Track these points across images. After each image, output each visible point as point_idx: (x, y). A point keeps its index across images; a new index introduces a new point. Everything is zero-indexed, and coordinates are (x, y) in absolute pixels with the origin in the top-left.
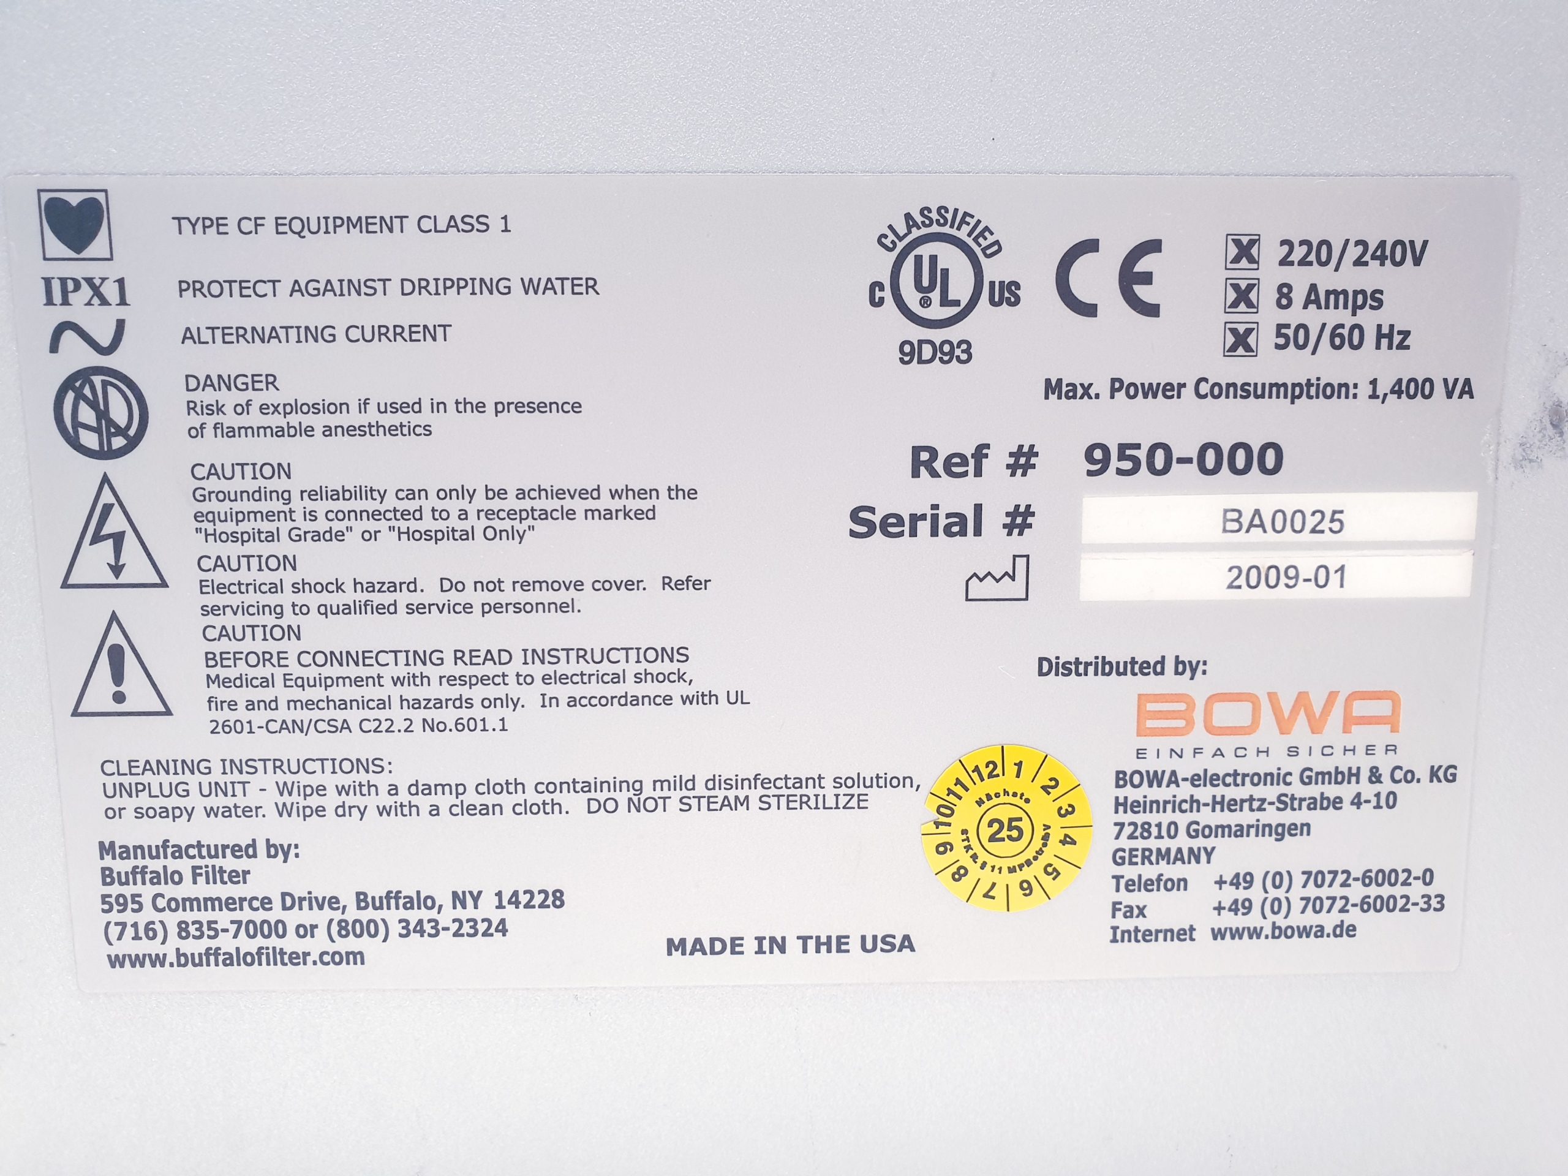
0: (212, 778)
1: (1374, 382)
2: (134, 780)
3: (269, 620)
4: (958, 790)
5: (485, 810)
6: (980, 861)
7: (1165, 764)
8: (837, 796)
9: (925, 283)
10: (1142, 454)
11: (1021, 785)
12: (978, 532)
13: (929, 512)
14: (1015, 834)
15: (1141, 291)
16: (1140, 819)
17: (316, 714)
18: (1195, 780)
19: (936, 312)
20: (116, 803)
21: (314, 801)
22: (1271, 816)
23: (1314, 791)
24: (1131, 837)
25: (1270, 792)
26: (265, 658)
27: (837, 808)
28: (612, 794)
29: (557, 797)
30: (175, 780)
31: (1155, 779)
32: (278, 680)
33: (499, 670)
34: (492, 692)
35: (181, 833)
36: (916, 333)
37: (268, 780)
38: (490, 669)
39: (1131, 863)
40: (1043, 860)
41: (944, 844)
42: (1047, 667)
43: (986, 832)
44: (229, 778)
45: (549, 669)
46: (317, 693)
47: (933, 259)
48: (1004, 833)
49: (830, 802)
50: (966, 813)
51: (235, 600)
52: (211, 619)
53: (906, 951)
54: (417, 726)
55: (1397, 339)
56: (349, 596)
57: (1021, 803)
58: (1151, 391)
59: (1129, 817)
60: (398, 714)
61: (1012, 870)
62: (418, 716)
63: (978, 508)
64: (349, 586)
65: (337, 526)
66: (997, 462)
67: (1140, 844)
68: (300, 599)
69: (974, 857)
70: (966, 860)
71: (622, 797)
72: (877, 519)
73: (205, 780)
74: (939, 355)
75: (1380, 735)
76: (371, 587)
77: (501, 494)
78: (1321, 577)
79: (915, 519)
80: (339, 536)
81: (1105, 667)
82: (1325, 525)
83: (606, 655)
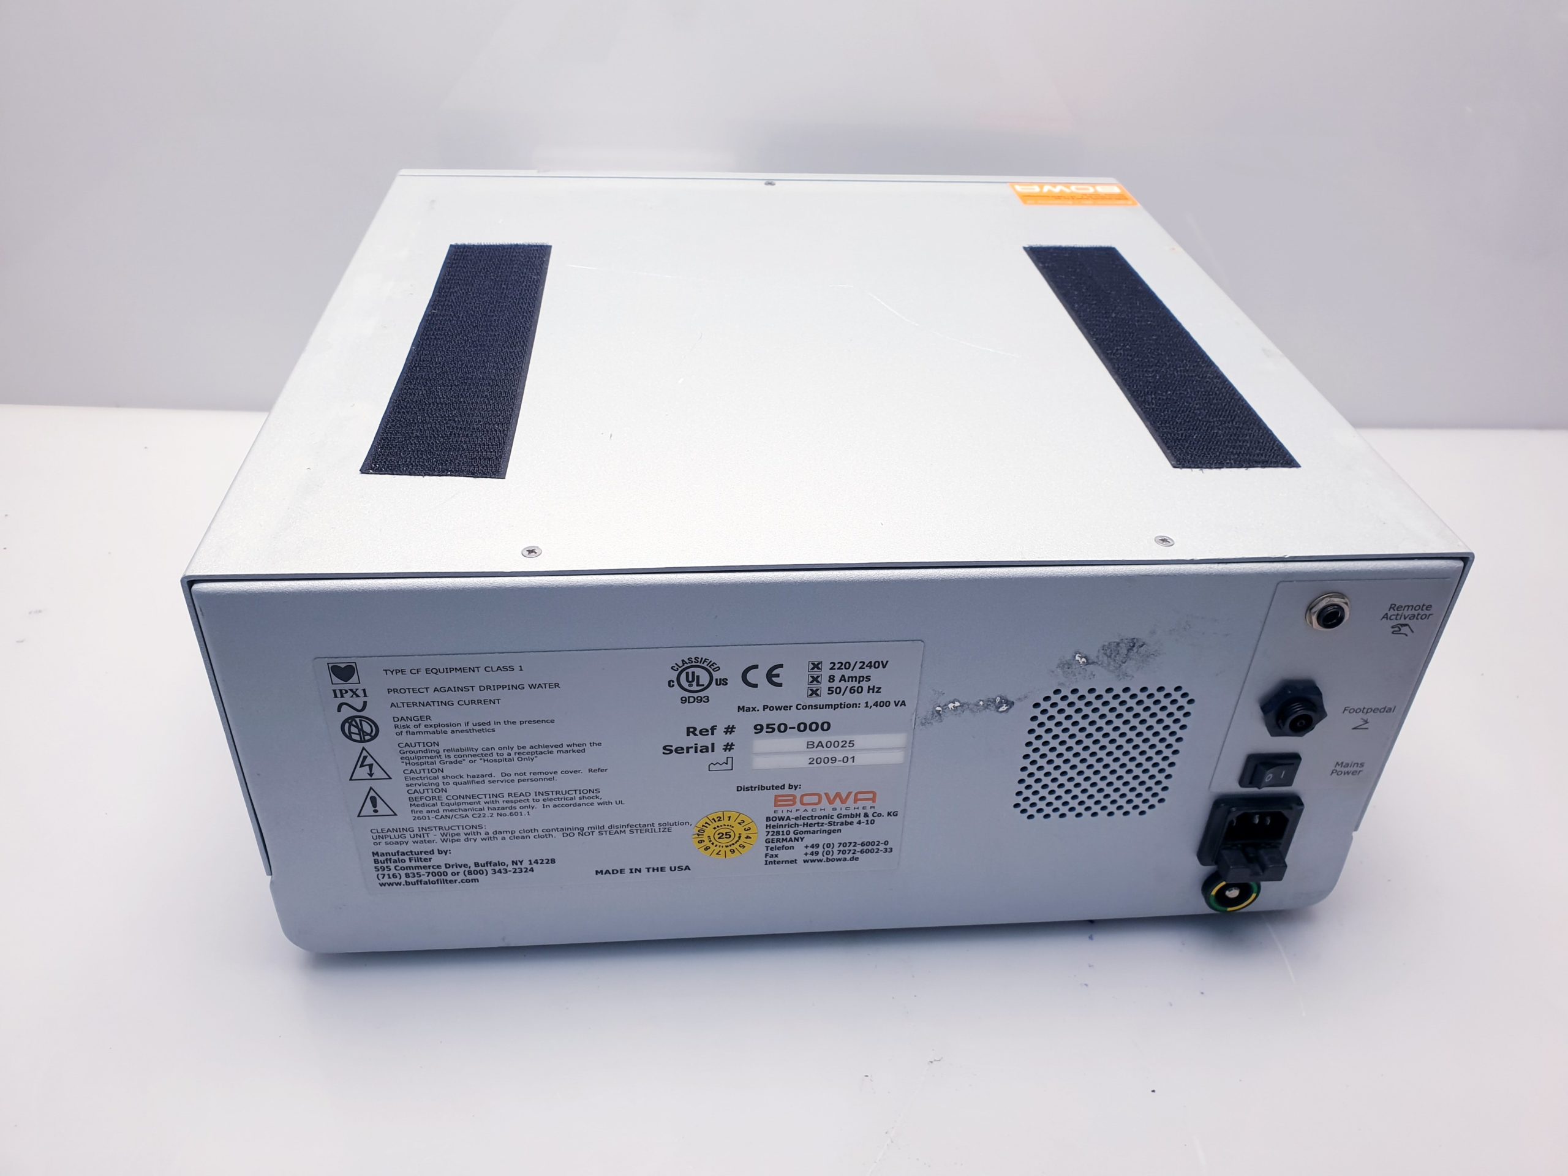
0: (415, 833)
1: (867, 703)
2: (384, 834)
3: (434, 787)
4: (707, 825)
5: (523, 838)
6: (715, 845)
7: (786, 815)
8: (660, 829)
9: (690, 679)
10: (776, 727)
11: (731, 822)
12: (713, 751)
13: (694, 746)
14: (728, 836)
16: (775, 830)
17: (455, 813)
18: (796, 818)
19: (695, 688)
20: (378, 841)
21: (456, 838)
22: (826, 827)
23: (843, 820)
24: (772, 835)
25: (826, 821)
26: (433, 798)
27: (660, 832)
28: (572, 831)
29: (551, 833)
30: (400, 834)
31: (781, 819)
32: (439, 804)
33: (526, 798)
34: (523, 804)
35: (403, 848)
36: (687, 694)
37: (438, 832)
38: (522, 798)
39: (772, 842)
40: (738, 843)
41: (701, 841)
42: (739, 789)
43: (717, 837)
44: (421, 832)
45: (545, 797)
46: (455, 807)
47: (693, 673)
48: (724, 836)
49: (657, 830)
50: (709, 831)
51: (420, 782)
52: (410, 788)
53: (687, 870)
54: (495, 815)
55: (876, 690)
56: (465, 779)
57: (731, 828)
58: (779, 709)
59: (772, 829)
60: (486, 811)
61: (727, 846)
62: (495, 812)
63: (713, 744)
64: (465, 776)
65: (459, 759)
66: (720, 731)
67: (776, 837)
68: (445, 781)
69: (713, 844)
70: (710, 844)
71: (576, 832)
72: (673, 749)
73: (412, 834)
74: (696, 700)
75: (869, 804)
76: (474, 776)
77: (524, 748)
78: (845, 760)
79: (688, 748)
80: (460, 762)
81: (762, 788)
82: (847, 745)
83: (568, 792)
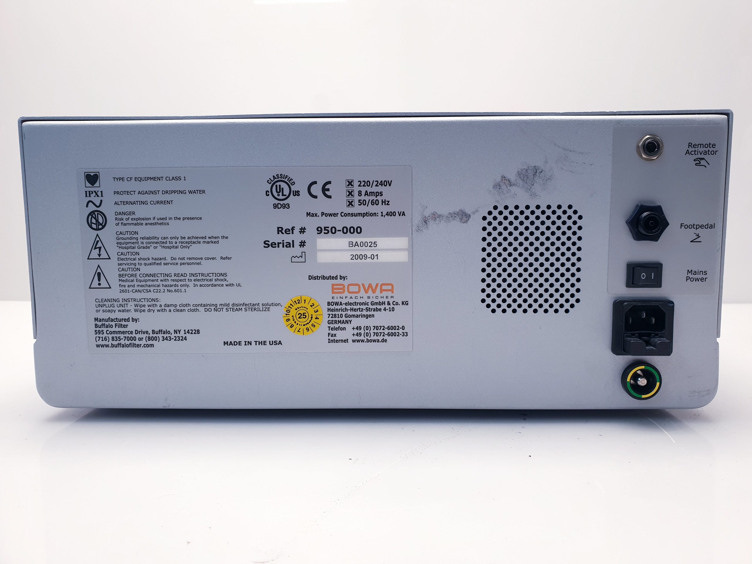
0: (120, 303)
1: (382, 213)
2: (102, 303)
3: (133, 266)
4: (291, 306)
5: (181, 310)
6: (296, 323)
7: (339, 300)
8: (263, 308)
9: (278, 191)
10: (329, 229)
11: (305, 305)
12: (293, 247)
13: (282, 242)
14: (304, 317)
15: (327, 192)
16: (334, 313)
17: (143, 288)
18: (346, 304)
19: (281, 197)
20: (98, 309)
21: (143, 308)
22: (365, 313)
23: (374, 307)
24: (332, 317)
25: (364, 307)
26: (132, 275)
27: (263, 311)
28: (210, 307)
29: (198, 308)
30: (112, 303)
31: (337, 304)
32: (135, 280)
33: (184, 278)
34: (183, 283)
35: (113, 316)
36: (277, 202)
37: (132, 303)
38: (182, 278)
39: (332, 324)
40: (311, 323)
41: (288, 319)
42: (311, 278)
43: (298, 316)
44: (124, 303)
45: (195, 278)
46: (144, 283)
47: (280, 186)
48: (302, 317)
49: (261, 309)
50: (293, 312)
51: (125, 262)
52: (120, 266)
53: (280, 345)
54: (166, 291)
55: (386, 203)
56: (151, 261)
57: (306, 309)
58: (330, 215)
59: (331, 313)
60: (162, 288)
61: (304, 325)
62: (166, 288)
63: (293, 241)
64: (150, 259)
65: (148, 245)
66: (297, 231)
67: (334, 319)
68: (140, 262)
69: (295, 322)
70: (293, 323)
71: (213, 308)
72: (270, 243)
73: (118, 303)
74: (282, 207)
75: (389, 294)
76: (156, 259)
77: (184, 238)
78: (372, 257)
79: (279, 243)
80: (149, 248)
81: (324, 278)
82: (373, 245)
83: (208, 275)
